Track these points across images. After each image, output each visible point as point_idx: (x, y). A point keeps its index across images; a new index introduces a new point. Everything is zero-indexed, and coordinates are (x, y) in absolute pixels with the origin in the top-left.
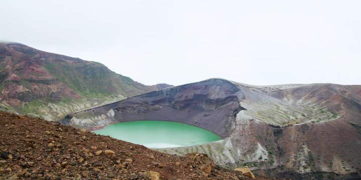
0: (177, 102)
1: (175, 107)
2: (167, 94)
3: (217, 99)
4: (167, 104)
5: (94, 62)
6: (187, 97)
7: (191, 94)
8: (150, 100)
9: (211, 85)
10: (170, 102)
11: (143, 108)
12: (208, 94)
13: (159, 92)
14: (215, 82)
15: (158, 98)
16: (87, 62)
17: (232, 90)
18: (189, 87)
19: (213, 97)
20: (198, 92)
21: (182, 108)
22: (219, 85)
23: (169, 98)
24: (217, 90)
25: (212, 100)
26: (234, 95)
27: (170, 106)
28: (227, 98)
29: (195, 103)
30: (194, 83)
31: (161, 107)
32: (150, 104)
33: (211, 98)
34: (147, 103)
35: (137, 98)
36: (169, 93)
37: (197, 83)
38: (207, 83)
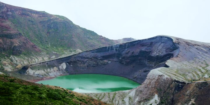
0: (124, 58)
1: (122, 62)
2: (116, 50)
3: (157, 56)
4: (115, 59)
5: (58, 16)
6: (133, 53)
7: (137, 51)
8: (99, 55)
9: (156, 43)
10: (118, 57)
11: (92, 63)
12: (151, 51)
13: (109, 48)
14: (160, 39)
15: (107, 54)
16: (51, 16)
17: (172, 48)
18: (137, 44)
19: (155, 54)
20: (143, 49)
21: (128, 64)
22: (164, 43)
23: (118, 54)
24: (160, 47)
25: (152, 57)
26: (172, 53)
27: (118, 61)
28: (165, 56)
29: (140, 59)
30: (143, 40)
31: (110, 62)
32: (100, 59)
33: (152, 55)
34: (97, 58)
35: (88, 53)
36: (118, 49)
37: (146, 40)
38: (153, 41)
